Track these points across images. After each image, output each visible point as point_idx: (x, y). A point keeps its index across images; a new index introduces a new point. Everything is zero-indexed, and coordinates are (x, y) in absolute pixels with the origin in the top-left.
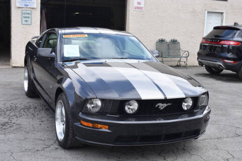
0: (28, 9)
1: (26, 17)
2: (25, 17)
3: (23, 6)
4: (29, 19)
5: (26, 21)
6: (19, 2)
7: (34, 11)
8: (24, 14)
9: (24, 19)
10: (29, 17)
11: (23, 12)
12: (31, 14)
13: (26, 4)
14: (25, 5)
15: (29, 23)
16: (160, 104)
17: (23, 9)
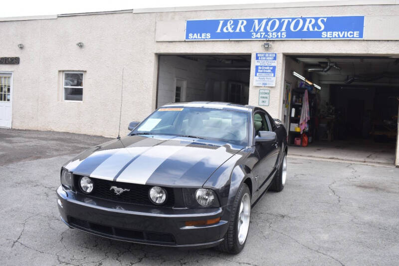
0: (266, 88)
1: (264, 97)
2: (262, 97)
3: (261, 85)
4: (267, 100)
5: (263, 102)
6: (257, 81)
7: (272, 91)
8: (262, 93)
9: (261, 100)
10: (266, 98)
11: (261, 91)
12: (269, 94)
13: (264, 82)
14: (263, 84)
15: (267, 104)
16: (115, 188)
17: (261, 88)
